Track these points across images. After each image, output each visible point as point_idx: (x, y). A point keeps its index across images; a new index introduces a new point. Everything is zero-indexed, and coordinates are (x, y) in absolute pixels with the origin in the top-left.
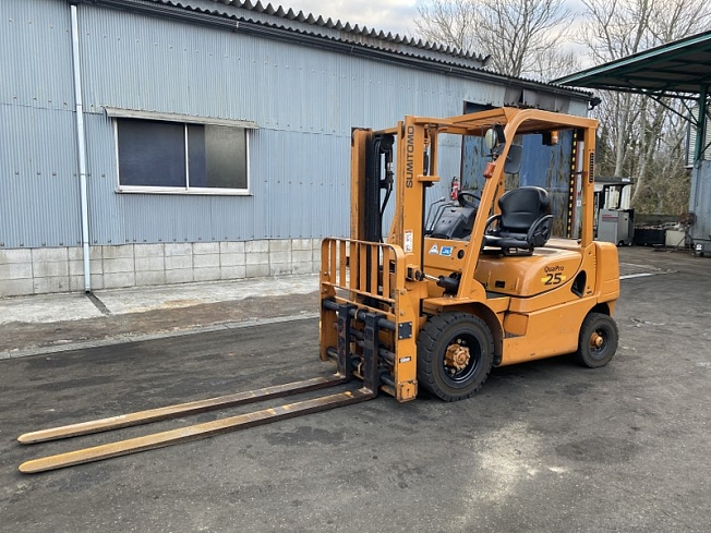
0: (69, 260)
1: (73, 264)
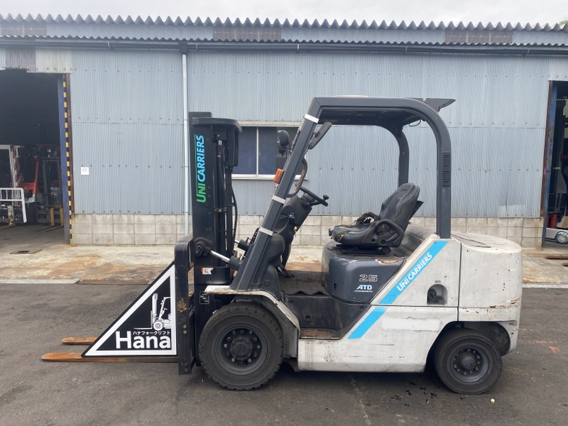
0: (177, 224)
1: (179, 227)
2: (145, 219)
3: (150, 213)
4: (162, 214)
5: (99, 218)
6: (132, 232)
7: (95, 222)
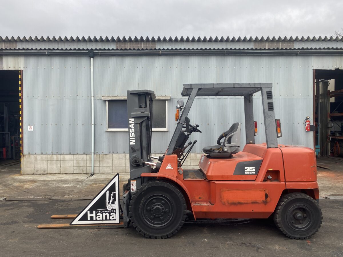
0: (87, 160)
1: (88, 162)
2: (67, 157)
3: (70, 154)
4: (78, 154)
5: (39, 157)
6: (59, 166)
7: (36, 160)
